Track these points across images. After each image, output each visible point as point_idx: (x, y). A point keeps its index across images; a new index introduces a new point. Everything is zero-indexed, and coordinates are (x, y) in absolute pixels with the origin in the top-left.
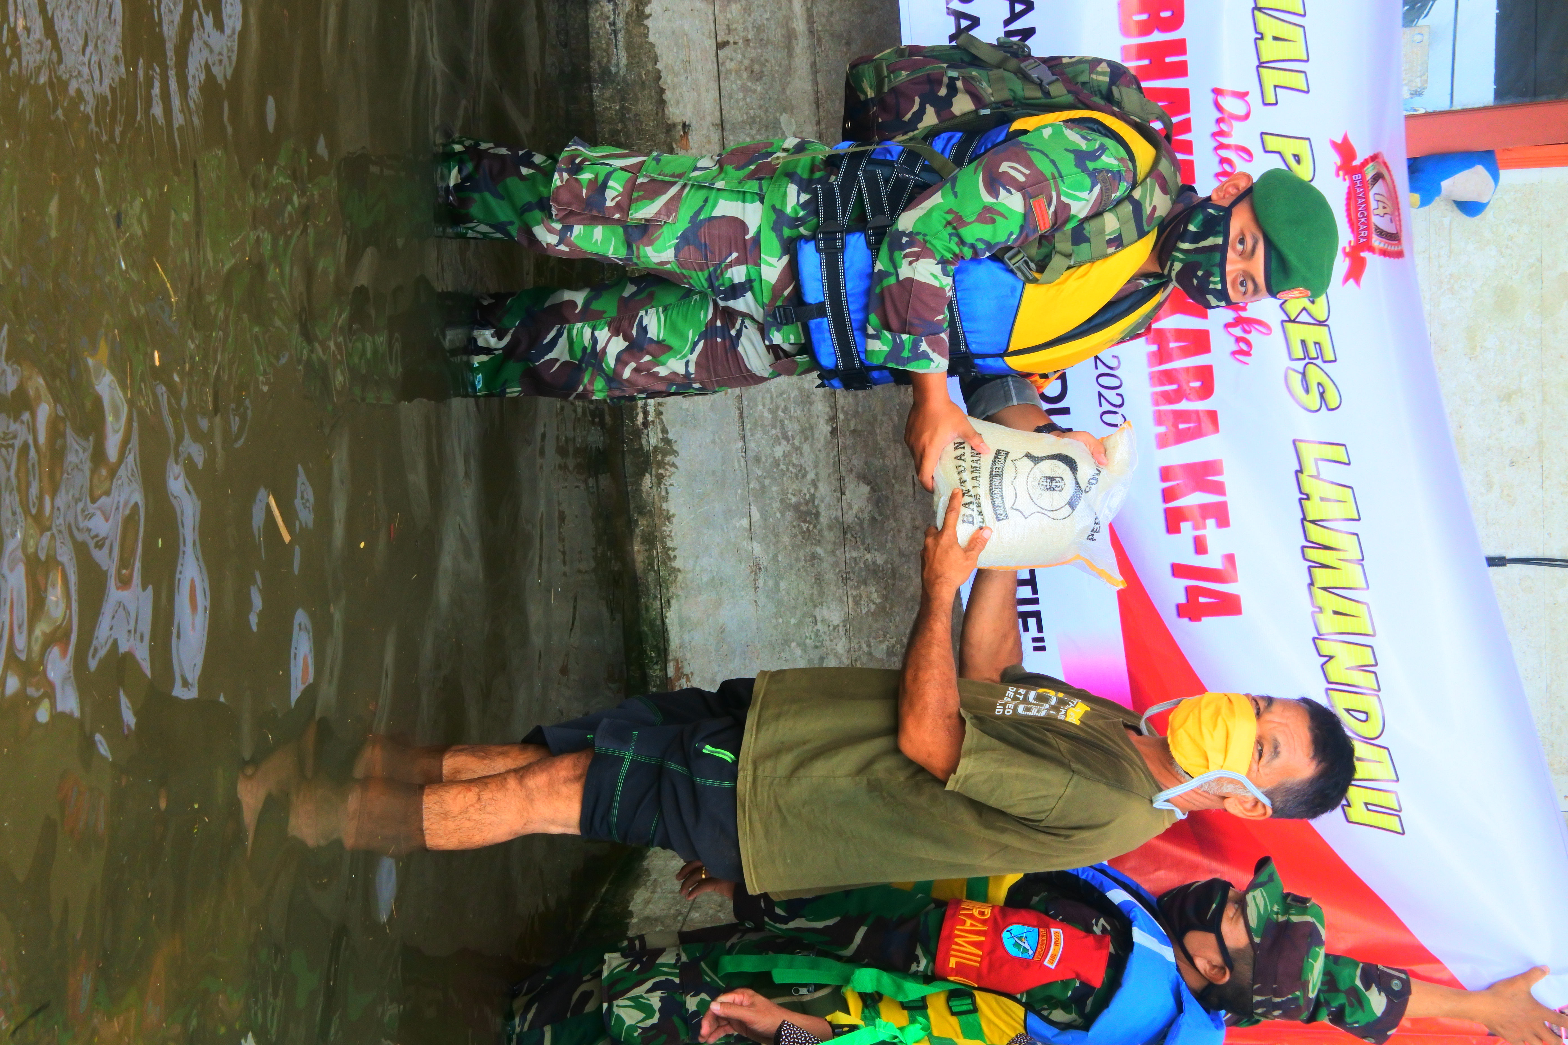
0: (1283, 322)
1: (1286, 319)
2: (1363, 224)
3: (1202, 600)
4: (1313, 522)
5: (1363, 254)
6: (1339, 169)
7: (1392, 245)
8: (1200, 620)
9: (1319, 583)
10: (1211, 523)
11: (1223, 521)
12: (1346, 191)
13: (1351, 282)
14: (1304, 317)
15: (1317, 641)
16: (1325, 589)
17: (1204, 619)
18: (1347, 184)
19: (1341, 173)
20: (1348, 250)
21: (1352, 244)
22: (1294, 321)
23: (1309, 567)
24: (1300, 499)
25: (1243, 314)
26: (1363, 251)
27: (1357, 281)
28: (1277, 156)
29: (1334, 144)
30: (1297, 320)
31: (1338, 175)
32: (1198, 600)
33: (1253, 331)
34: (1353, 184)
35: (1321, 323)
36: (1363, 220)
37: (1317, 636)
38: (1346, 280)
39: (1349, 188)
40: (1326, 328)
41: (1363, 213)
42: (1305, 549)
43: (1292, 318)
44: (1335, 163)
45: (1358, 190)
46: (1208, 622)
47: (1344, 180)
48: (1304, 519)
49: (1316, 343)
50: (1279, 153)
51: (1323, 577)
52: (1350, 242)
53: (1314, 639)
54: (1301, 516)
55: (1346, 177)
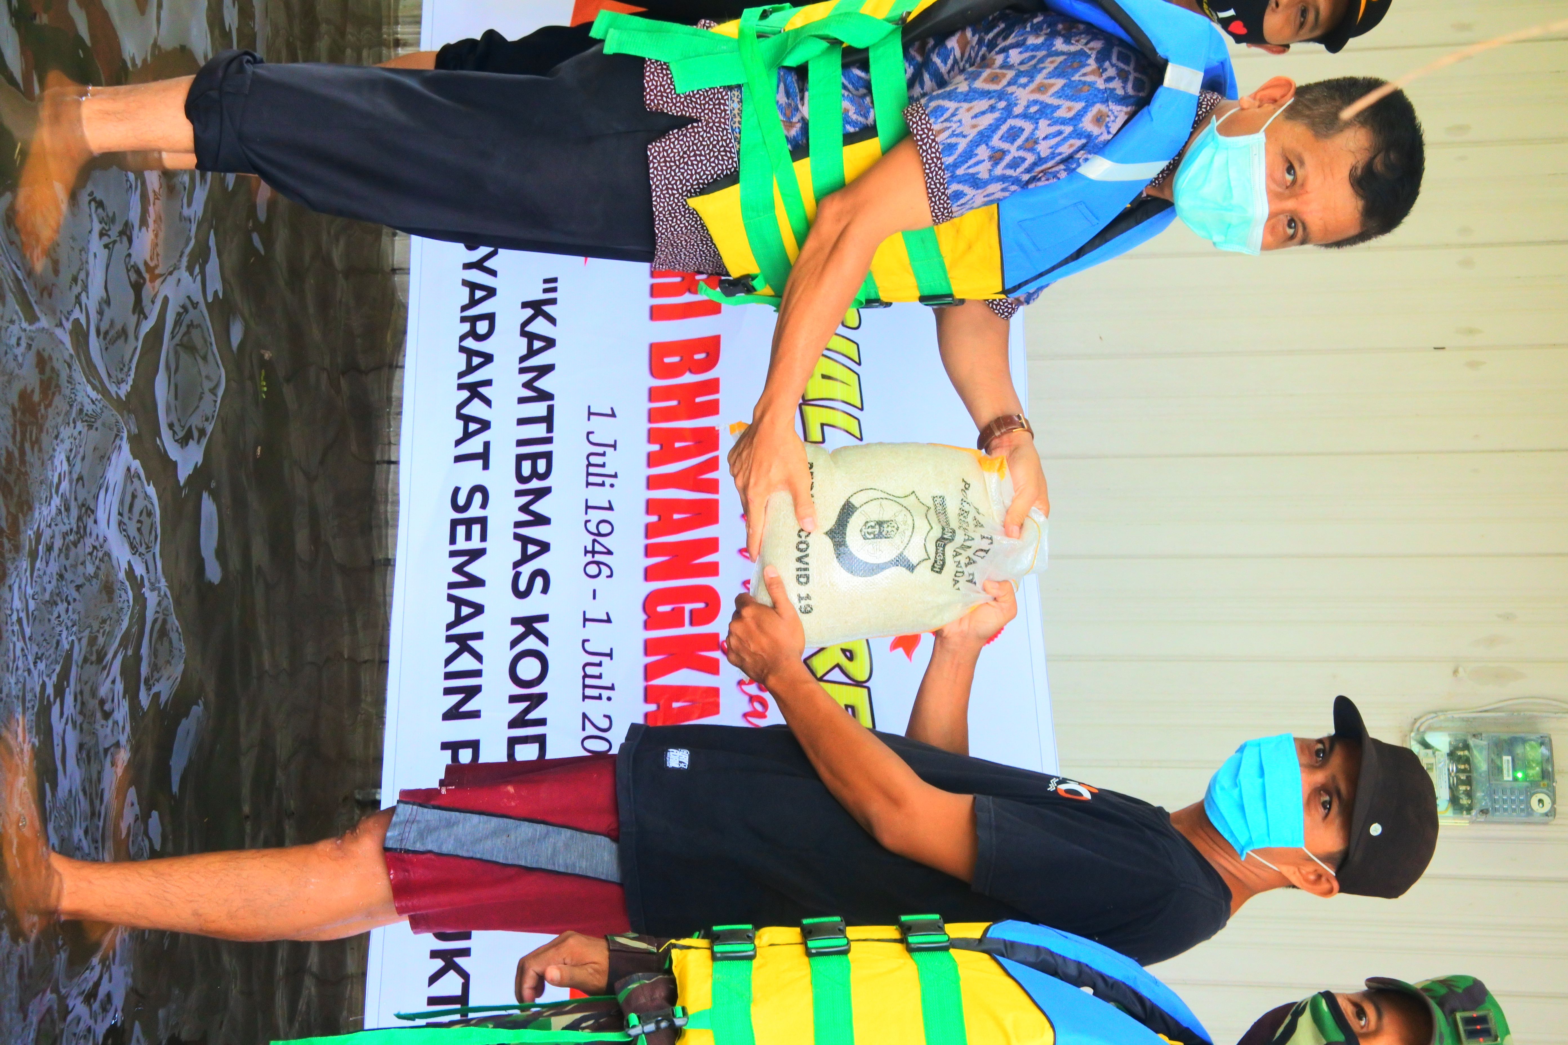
13: (900, 653)
14: (836, 675)
27: (908, 653)
35: (859, 684)
38: (893, 650)
40: (865, 690)
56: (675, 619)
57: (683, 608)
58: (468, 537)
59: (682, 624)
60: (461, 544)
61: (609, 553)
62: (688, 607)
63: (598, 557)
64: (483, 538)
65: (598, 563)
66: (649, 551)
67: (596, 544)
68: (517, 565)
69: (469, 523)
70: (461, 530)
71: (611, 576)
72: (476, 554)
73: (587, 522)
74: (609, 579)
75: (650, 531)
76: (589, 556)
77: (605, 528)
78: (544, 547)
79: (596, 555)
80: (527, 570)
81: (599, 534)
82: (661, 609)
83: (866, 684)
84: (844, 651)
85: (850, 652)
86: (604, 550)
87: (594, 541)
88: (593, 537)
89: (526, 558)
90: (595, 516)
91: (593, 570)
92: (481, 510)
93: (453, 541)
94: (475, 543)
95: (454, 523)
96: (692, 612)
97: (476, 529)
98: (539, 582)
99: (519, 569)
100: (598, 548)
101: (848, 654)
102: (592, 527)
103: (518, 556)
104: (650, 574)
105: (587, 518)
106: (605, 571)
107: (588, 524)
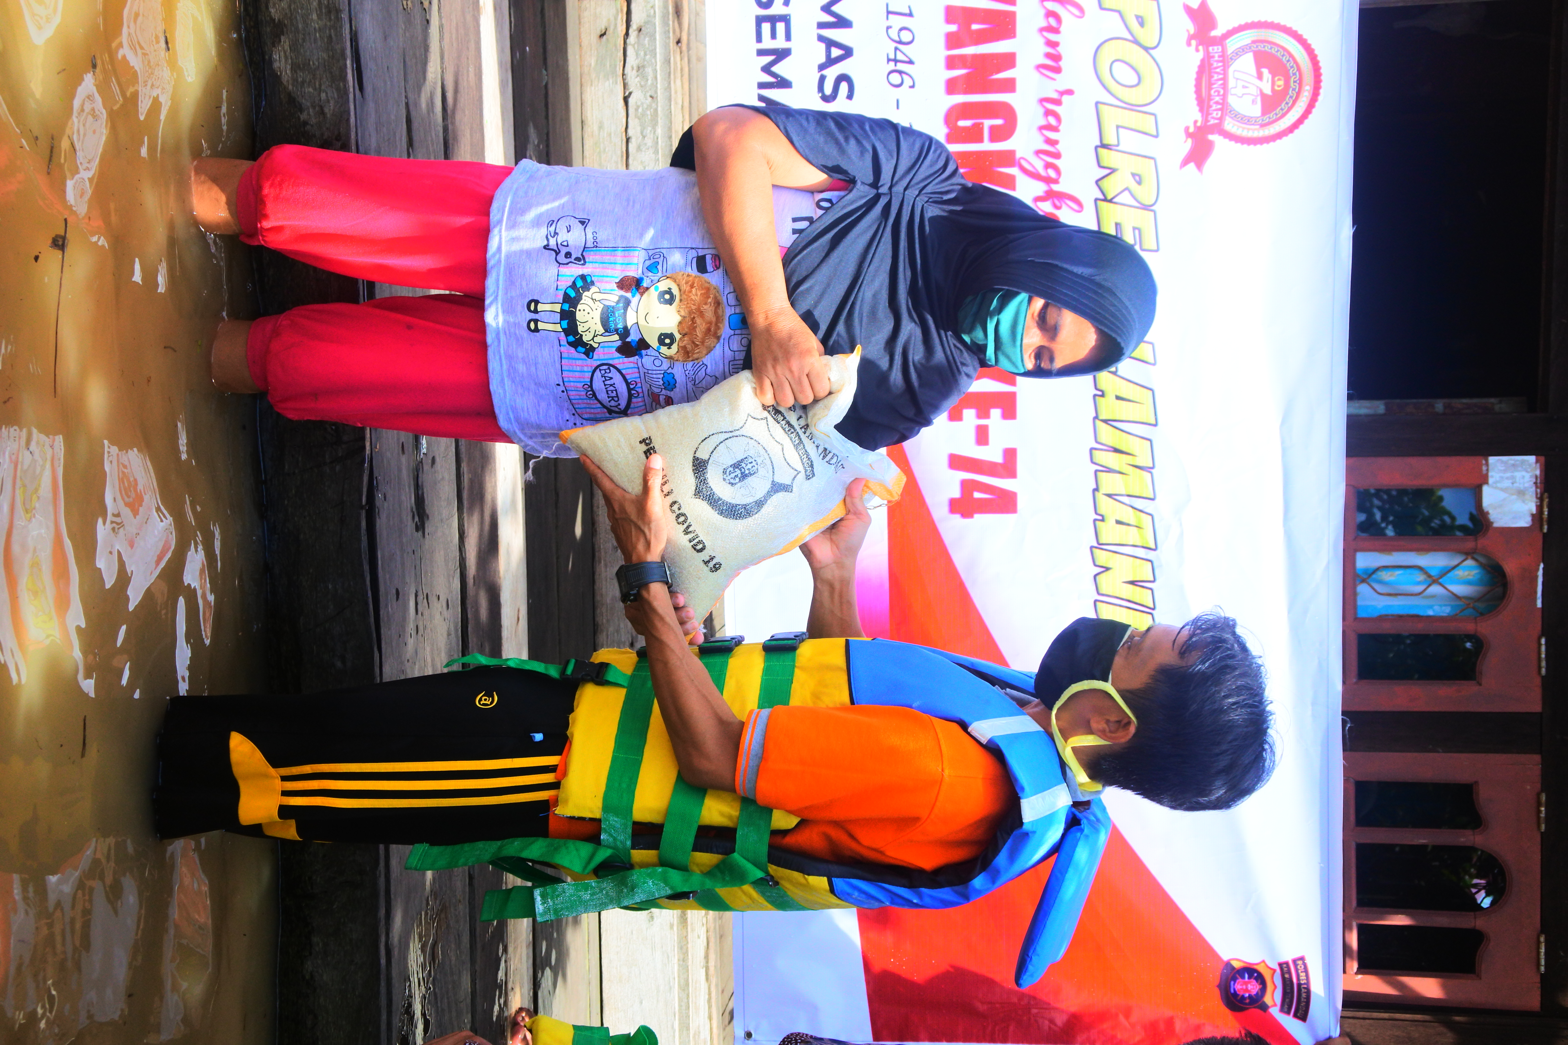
0: (1096, 200)
1: (1101, 196)
2: (1217, 103)
3: (977, 495)
4: (1105, 421)
5: (1211, 137)
6: (1190, 38)
7: (1248, 130)
8: (972, 517)
9: (1104, 489)
10: (996, 413)
11: (1010, 413)
12: (1198, 63)
13: (1192, 166)
14: (1125, 198)
15: (1095, 550)
16: (1110, 496)
17: (977, 516)
18: (1201, 55)
19: (1194, 43)
20: (1191, 130)
21: (1199, 124)
22: (1110, 201)
23: (1096, 471)
24: (1095, 396)
25: (1055, 187)
26: (1212, 134)
27: (1199, 166)
28: (1116, 15)
29: (1188, 9)
30: (1115, 200)
31: (1189, 44)
32: (972, 495)
33: (1064, 207)
34: (1208, 57)
35: (1146, 208)
36: (1217, 99)
37: (1095, 544)
38: (1185, 163)
39: (1202, 61)
40: (1152, 213)
41: (1219, 92)
42: (1094, 452)
43: (1109, 197)
44: (1188, 31)
45: (1215, 65)
46: (981, 519)
47: (1197, 50)
48: (1096, 417)
49: (1134, 229)
50: (1119, 12)
51: (1109, 483)
52: (1196, 122)
53: (1092, 547)
54: (1094, 415)
55: (1201, 48)
56: (975, 135)
57: (982, 124)
58: (773, 36)
59: (981, 140)
60: (768, 43)
61: (911, 62)
62: (987, 123)
63: (900, 66)
64: (788, 38)
65: (900, 72)
66: (951, 63)
67: (898, 52)
68: (822, 67)
69: (773, 20)
70: (766, 27)
71: (912, 87)
72: (781, 54)
73: (888, 28)
74: (912, 89)
75: (952, 41)
76: (892, 64)
77: (906, 36)
78: (848, 52)
79: (898, 64)
80: (832, 73)
81: (900, 42)
82: (962, 123)
83: (1152, 208)
84: (1134, 175)
85: (1139, 176)
86: (906, 59)
87: (896, 49)
88: (895, 45)
89: (831, 62)
90: (897, 22)
91: (896, 78)
92: (785, 7)
93: (759, 39)
94: (780, 43)
95: (760, 20)
96: (992, 128)
97: (780, 27)
98: (844, 86)
99: (824, 72)
100: (900, 56)
101: (1137, 178)
102: (894, 34)
103: (823, 59)
104: (951, 87)
105: (889, 23)
106: (908, 81)
107: (890, 30)
